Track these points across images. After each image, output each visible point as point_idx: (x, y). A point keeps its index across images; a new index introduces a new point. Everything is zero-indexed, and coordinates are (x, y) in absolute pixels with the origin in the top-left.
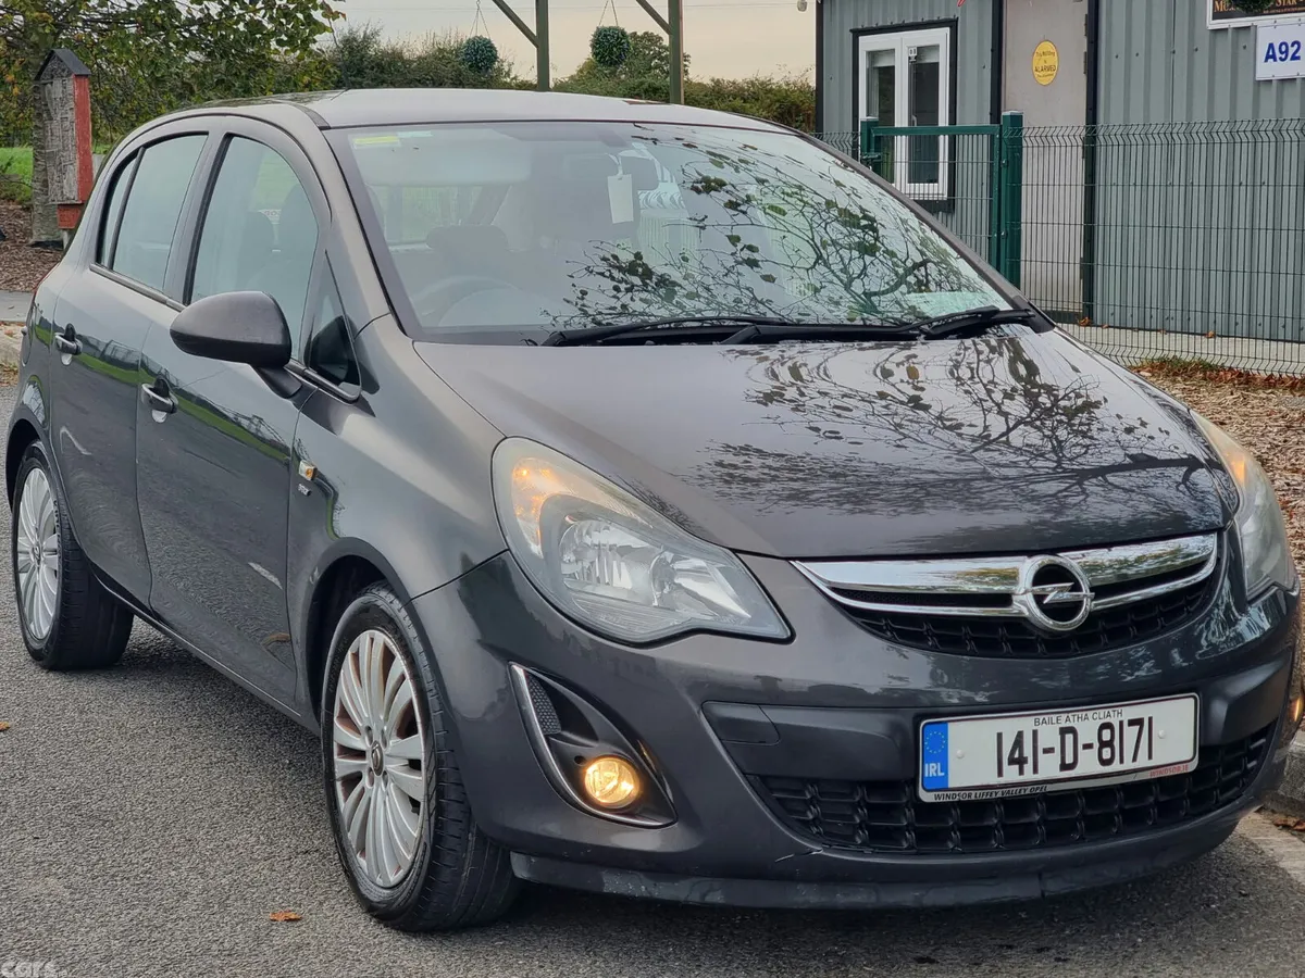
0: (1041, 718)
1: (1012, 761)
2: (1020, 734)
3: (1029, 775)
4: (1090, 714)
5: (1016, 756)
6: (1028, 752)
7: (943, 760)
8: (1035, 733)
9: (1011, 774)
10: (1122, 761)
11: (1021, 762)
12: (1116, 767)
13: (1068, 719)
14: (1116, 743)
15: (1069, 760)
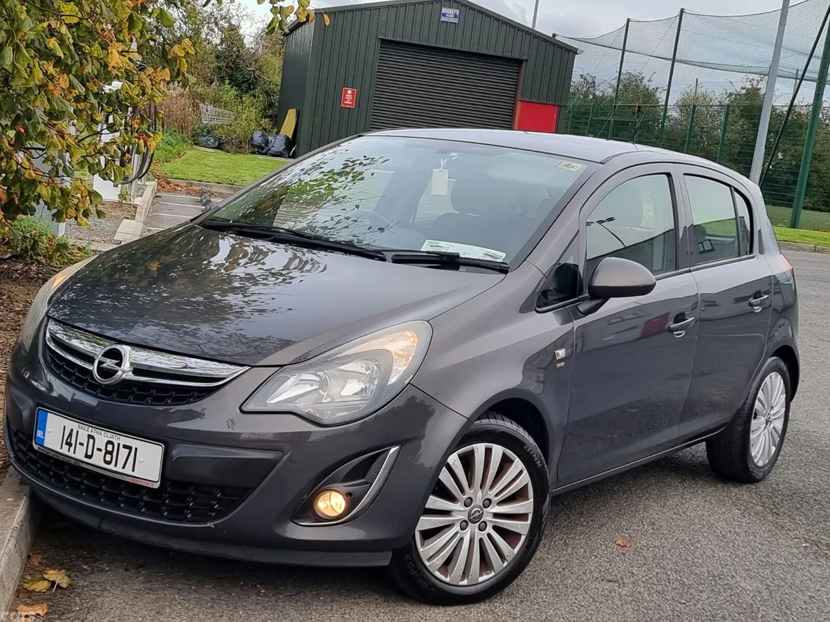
0: (81, 425)
1: (67, 443)
2: (72, 430)
3: (71, 454)
4: (103, 432)
5: (69, 441)
6: (73, 442)
7: (44, 430)
8: (78, 432)
9: (65, 450)
10: (116, 465)
11: (69, 444)
12: (111, 467)
13: (92, 431)
14: (115, 454)
15: (89, 453)
